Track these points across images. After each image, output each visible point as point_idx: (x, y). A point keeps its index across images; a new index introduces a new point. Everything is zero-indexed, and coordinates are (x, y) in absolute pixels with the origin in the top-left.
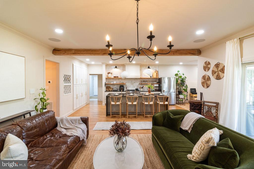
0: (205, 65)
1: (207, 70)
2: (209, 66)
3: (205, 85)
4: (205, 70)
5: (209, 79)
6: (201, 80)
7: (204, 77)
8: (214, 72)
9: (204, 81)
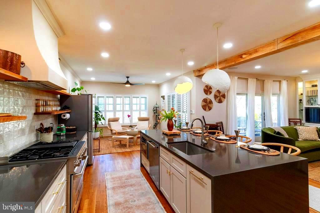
0: (206, 89)
1: (209, 94)
2: (210, 90)
3: (207, 108)
4: (207, 94)
5: (211, 102)
6: (200, 103)
7: (205, 100)
8: (216, 97)
9: (206, 104)
